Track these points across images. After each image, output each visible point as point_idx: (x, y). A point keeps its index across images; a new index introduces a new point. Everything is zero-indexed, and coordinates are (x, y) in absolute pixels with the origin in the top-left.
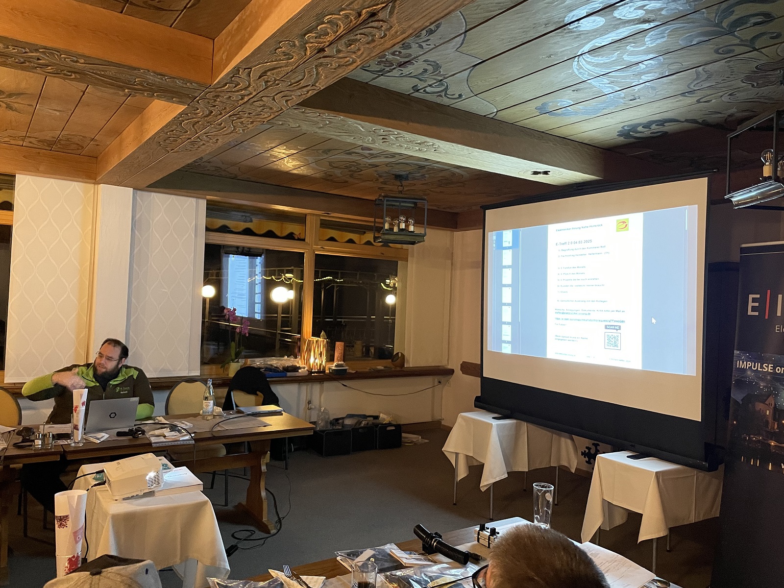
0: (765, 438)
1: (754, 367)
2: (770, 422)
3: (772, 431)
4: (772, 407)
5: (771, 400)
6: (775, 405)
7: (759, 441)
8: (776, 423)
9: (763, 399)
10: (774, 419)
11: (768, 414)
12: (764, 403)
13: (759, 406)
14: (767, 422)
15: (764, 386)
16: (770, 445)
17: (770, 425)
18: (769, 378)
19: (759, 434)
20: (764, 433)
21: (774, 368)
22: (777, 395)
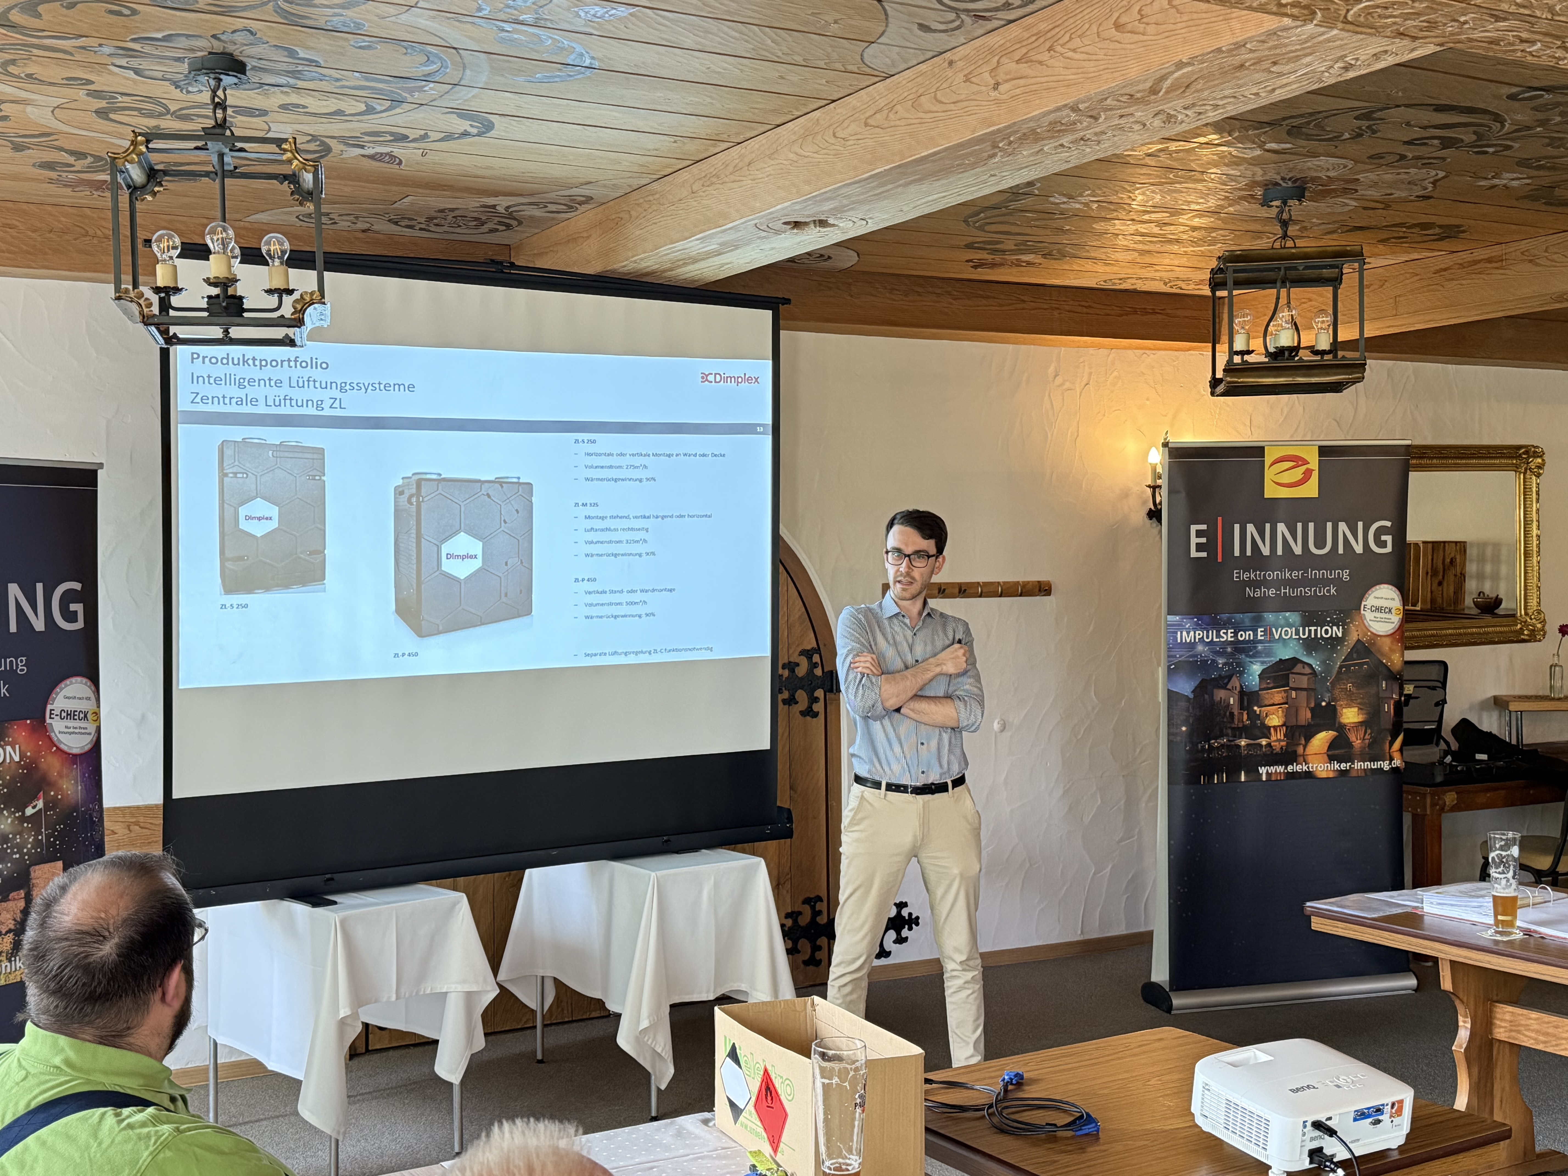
0: (1231, 739)
1: (1208, 638)
2: (1236, 713)
3: (1240, 725)
4: (1236, 692)
5: (1235, 682)
6: (1241, 687)
7: (1223, 746)
8: (1245, 713)
9: (1223, 682)
10: (1242, 708)
11: (1232, 702)
12: (1224, 687)
13: (1220, 694)
14: (1232, 714)
15: (1225, 664)
16: (1239, 747)
17: (1236, 718)
18: (1229, 650)
19: (1222, 736)
20: (1230, 731)
21: (1235, 634)
22: (1241, 673)
